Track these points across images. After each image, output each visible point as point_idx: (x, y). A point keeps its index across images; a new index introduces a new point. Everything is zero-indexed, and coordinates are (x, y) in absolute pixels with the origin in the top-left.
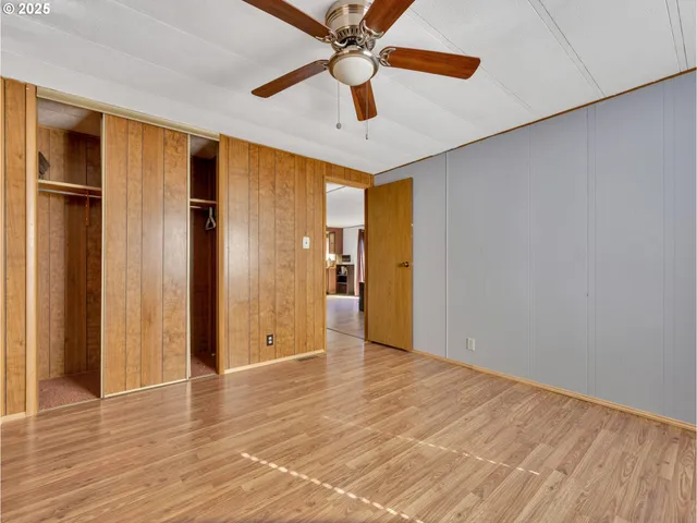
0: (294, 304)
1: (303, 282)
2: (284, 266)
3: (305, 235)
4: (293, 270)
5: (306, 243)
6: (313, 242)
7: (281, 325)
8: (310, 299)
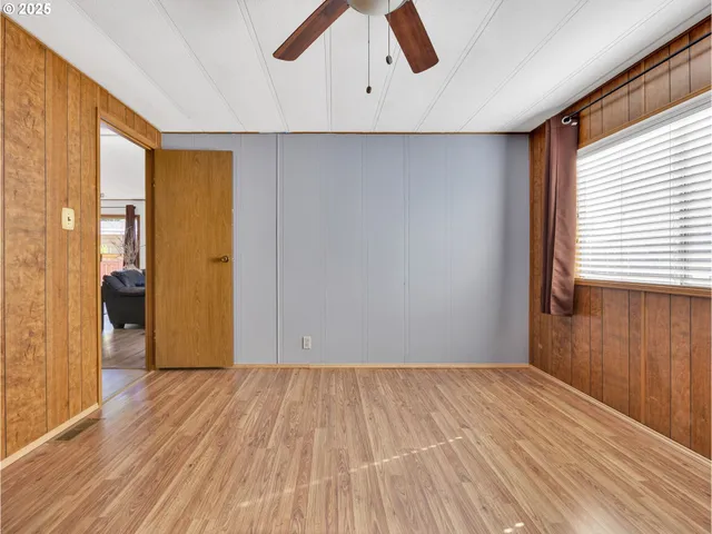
0: (44, 335)
1: (61, 292)
2: (25, 263)
3: (66, 202)
4: (42, 270)
5: (68, 218)
6: (79, 220)
7: (19, 381)
8: (74, 321)
